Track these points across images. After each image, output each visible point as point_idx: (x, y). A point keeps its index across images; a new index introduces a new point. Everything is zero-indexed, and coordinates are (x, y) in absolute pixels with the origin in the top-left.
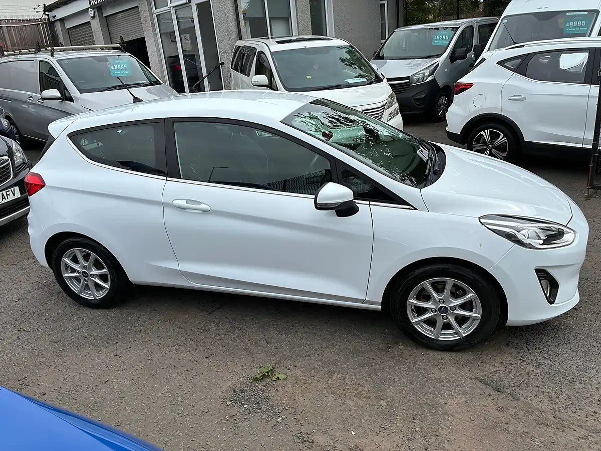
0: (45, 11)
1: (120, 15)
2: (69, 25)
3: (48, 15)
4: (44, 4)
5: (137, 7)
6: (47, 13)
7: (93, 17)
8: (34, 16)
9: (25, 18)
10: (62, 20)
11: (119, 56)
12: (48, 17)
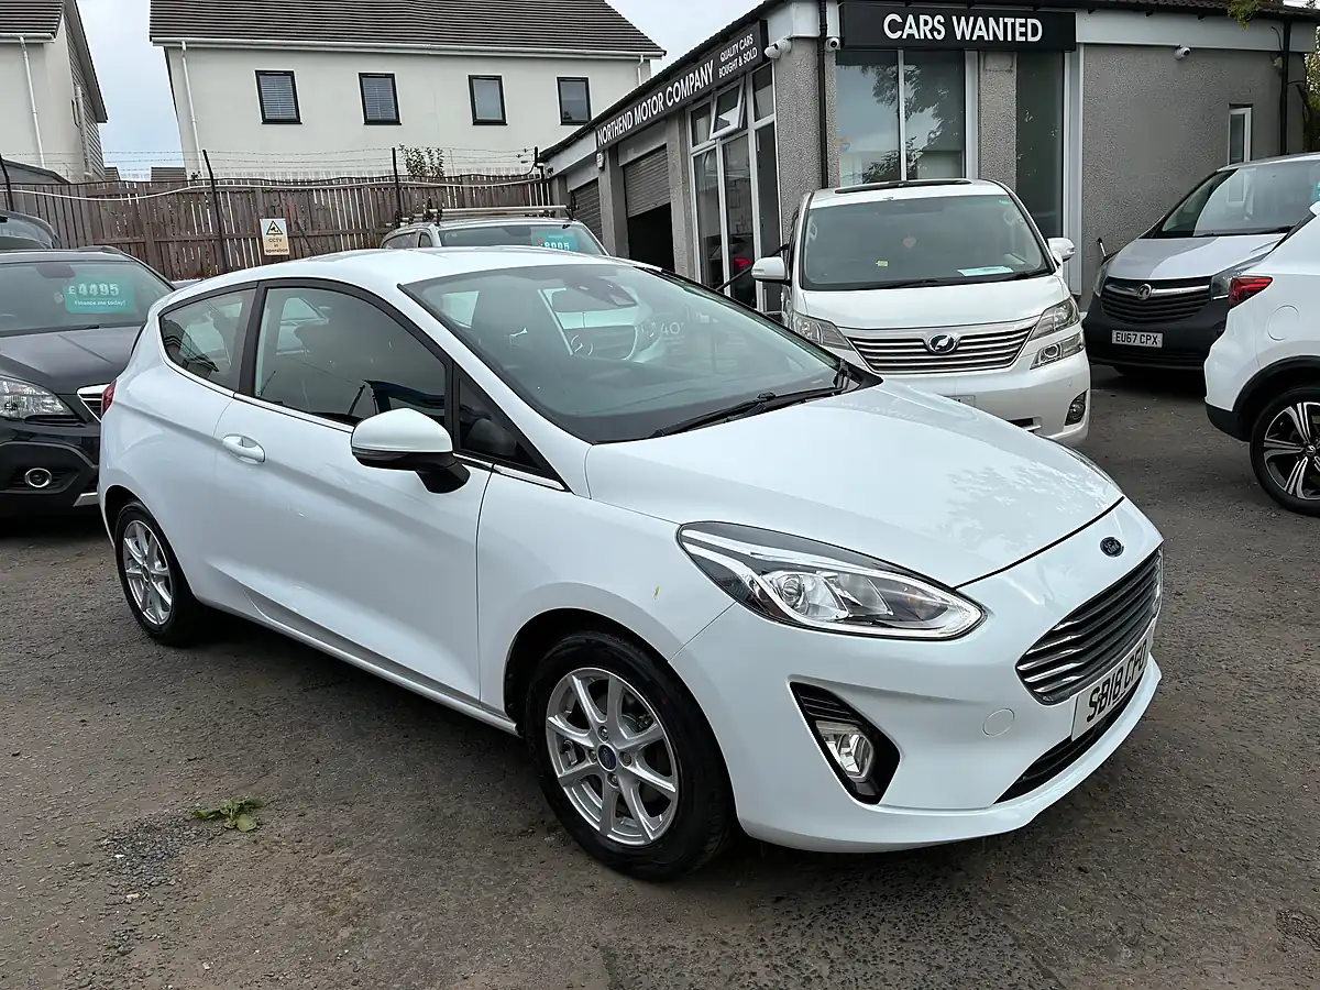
0: (537, 161)
1: (643, 163)
2: (573, 185)
3: (542, 168)
4: (536, 149)
5: (664, 146)
6: (539, 164)
7: (602, 169)
8: (517, 169)
9: (503, 173)
10: (564, 177)
11: (565, 227)
12: (542, 172)
